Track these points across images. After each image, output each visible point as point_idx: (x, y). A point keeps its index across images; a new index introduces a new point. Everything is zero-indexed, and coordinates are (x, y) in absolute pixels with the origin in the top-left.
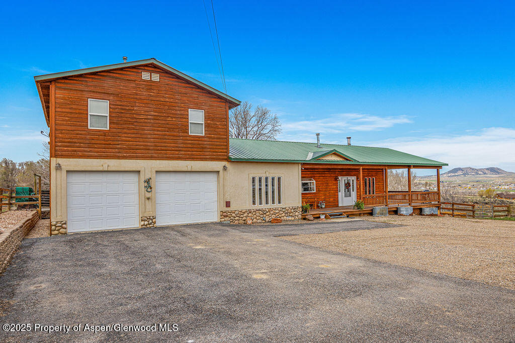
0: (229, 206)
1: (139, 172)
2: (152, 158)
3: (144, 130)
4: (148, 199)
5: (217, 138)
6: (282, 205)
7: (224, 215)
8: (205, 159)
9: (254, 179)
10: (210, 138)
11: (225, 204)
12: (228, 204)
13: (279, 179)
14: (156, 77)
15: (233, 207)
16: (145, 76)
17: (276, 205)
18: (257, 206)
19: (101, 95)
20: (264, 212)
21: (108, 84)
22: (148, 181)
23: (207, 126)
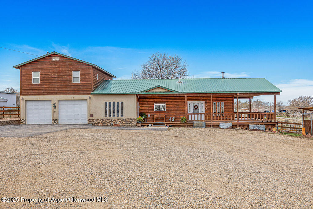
0: (92, 117)
1: (51, 100)
2: (56, 94)
3: (53, 82)
4: (55, 112)
5: (86, 84)
6: (123, 117)
7: (89, 120)
8: (80, 94)
9: (106, 103)
10: (82, 84)
11: (90, 115)
12: (92, 116)
13: (122, 103)
14: (58, 59)
15: (94, 117)
16: (54, 59)
17: (120, 117)
18: (108, 117)
19: (36, 70)
20: (112, 121)
21: (39, 65)
22: (54, 104)
23: (81, 78)
